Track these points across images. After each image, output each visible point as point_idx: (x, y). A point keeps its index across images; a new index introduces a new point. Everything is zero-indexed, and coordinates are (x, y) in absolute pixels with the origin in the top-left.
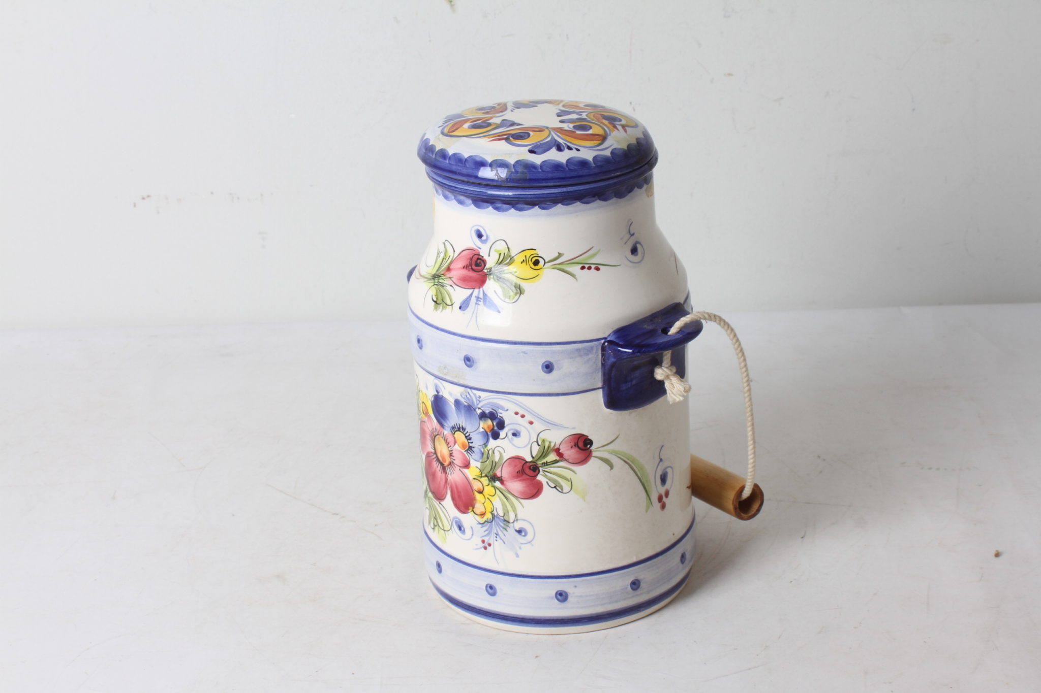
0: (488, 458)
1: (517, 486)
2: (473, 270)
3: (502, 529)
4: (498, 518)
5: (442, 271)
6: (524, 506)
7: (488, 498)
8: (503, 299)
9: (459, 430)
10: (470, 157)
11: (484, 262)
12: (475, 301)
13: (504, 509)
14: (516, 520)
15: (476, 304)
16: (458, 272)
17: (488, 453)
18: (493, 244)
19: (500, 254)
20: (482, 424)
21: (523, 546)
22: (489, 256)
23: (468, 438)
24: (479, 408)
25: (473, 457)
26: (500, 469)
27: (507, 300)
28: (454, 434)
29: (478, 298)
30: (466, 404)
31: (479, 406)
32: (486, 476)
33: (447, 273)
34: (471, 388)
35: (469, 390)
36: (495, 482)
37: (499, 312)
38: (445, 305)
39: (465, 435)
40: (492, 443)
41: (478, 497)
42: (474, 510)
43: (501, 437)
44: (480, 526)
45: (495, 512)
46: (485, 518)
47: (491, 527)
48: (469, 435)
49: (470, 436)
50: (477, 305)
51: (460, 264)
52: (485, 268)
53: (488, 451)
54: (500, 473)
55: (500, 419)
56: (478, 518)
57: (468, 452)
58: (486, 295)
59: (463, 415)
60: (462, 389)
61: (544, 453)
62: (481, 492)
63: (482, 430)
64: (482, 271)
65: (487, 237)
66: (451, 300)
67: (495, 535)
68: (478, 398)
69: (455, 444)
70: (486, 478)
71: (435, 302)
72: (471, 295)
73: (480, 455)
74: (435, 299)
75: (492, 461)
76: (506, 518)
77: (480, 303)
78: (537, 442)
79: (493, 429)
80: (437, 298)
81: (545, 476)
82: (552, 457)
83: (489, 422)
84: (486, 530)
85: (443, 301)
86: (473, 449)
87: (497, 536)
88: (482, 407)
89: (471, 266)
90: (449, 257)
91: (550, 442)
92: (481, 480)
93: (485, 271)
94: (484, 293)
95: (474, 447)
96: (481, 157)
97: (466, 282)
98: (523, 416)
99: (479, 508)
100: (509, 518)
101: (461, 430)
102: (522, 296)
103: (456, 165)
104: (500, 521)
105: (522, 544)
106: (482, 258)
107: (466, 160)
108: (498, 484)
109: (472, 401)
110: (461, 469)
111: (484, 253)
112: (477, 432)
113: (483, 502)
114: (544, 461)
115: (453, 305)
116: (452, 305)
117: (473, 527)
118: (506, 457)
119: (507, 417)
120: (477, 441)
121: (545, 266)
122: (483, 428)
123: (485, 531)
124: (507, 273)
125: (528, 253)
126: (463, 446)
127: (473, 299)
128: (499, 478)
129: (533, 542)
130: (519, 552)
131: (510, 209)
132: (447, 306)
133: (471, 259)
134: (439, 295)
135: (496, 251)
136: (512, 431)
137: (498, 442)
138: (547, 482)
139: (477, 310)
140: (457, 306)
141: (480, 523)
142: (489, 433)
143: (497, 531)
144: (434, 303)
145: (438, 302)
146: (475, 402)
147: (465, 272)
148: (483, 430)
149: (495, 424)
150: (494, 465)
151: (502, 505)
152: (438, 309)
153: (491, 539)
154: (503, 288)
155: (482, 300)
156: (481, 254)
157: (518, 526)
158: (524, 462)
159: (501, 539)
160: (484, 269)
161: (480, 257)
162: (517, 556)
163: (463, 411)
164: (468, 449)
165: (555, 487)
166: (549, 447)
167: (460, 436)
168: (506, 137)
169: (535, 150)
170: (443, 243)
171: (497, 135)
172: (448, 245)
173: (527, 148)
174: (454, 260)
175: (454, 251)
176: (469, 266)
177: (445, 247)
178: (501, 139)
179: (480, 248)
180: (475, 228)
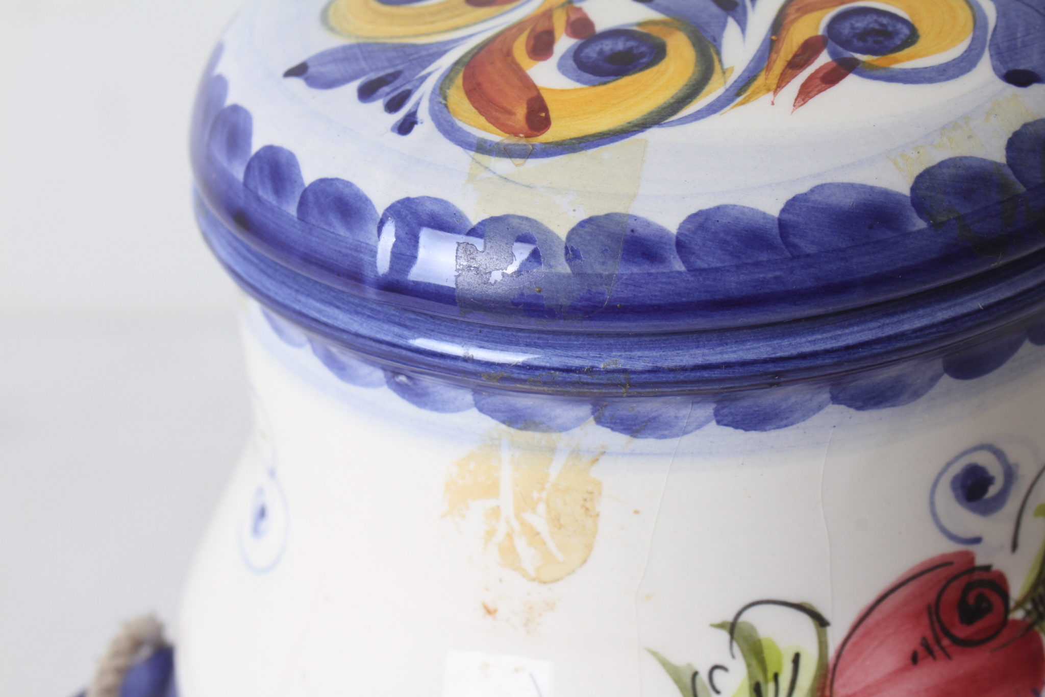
10: (792, 204)
11: (1000, 586)
18: (1028, 493)
22: (1015, 547)
52: (1012, 604)
64: (1004, 622)
89: (949, 634)
90: (796, 659)
93: (1018, 615)
96: (852, 186)
103: (738, 267)
106: (984, 576)
107: (782, 224)
111: (991, 549)
133: (934, 611)
135: (1037, 513)
156: (980, 561)
160: (1007, 611)
161: (976, 576)
168: (824, 59)
169: (1024, 66)
170: (721, 626)
171: (779, 65)
172: (749, 617)
173: (984, 71)
174: (839, 655)
175: (821, 622)
176: (938, 641)
177: (724, 635)
178: (830, 78)
179: (977, 540)
180: (957, 468)
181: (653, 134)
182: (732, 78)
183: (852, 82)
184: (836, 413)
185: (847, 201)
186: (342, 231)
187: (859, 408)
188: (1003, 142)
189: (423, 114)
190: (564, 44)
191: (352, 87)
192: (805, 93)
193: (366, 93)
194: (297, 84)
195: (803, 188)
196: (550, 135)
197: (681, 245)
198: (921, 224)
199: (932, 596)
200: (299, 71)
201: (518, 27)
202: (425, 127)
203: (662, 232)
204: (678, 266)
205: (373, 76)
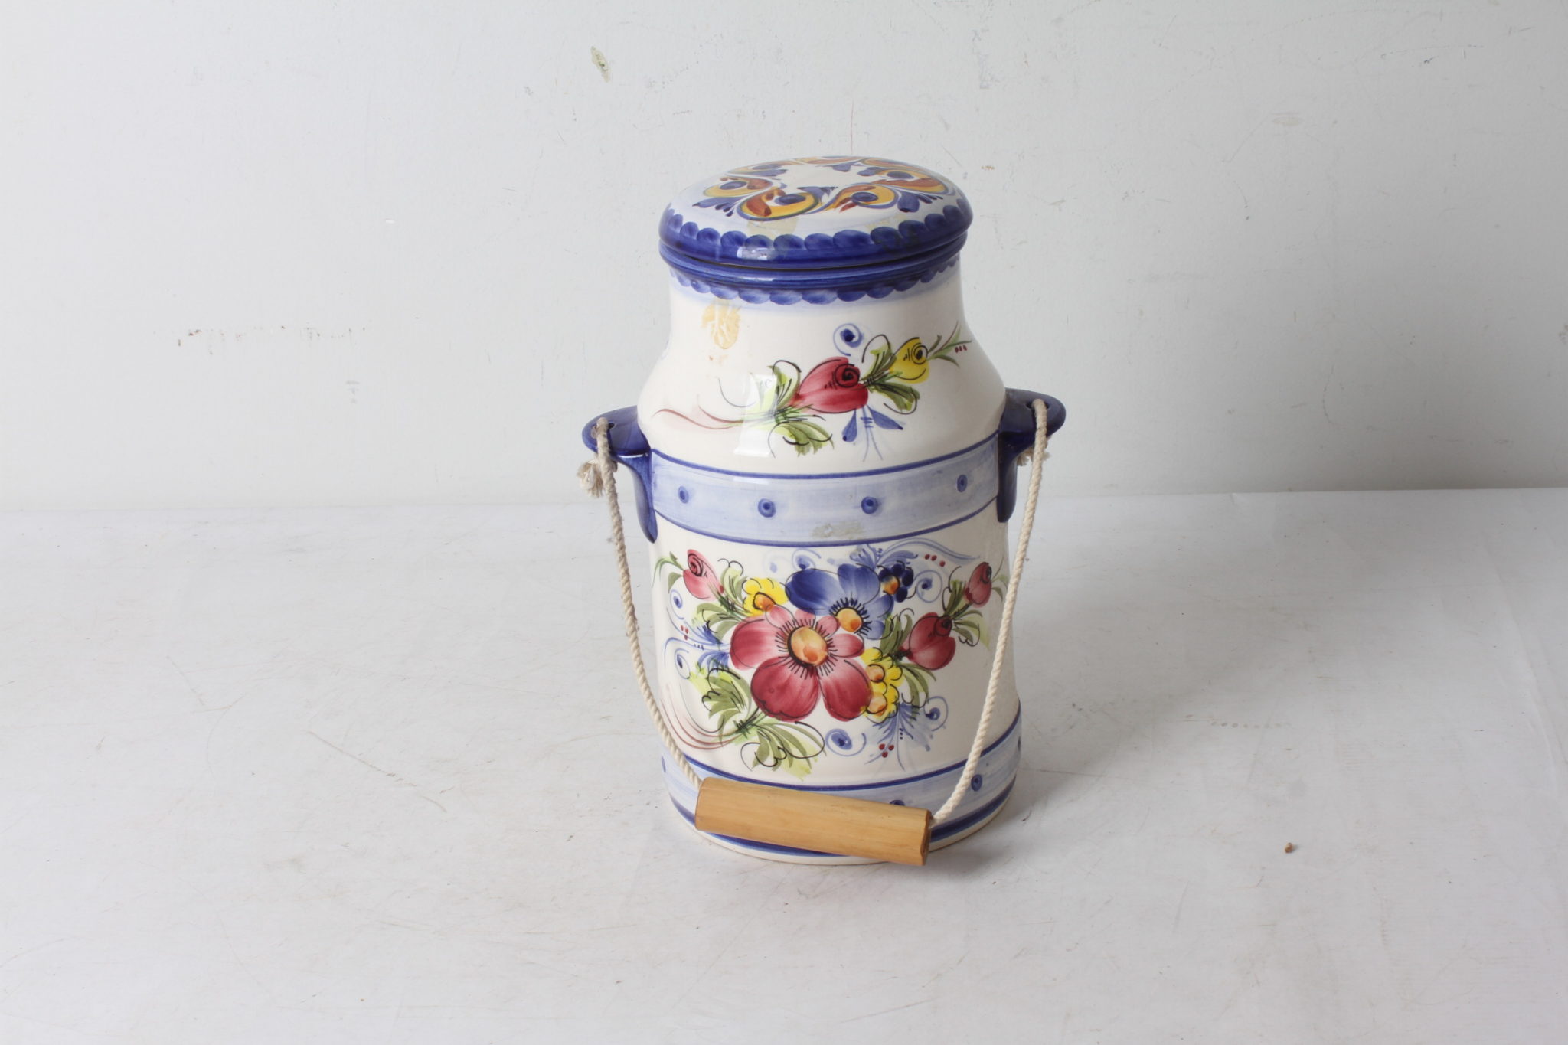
0: (891, 630)
1: (926, 655)
2: (842, 386)
3: (909, 720)
4: (906, 706)
5: (786, 402)
6: (937, 677)
7: (891, 685)
8: (899, 411)
9: (846, 606)
10: (837, 234)
11: (857, 372)
12: (864, 425)
13: (912, 692)
14: (928, 700)
15: (866, 427)
16: (816, 394)
17: (892, 623)
18: (868, 344)
19: (878, 355)
20: (883, 587)
21: (934, 733)
22: (863, 361)
23: (862, 612)
24: (879, 566)
25: (869, 636)
26: (907, 639)
27: (904, 411)
28: (836, 615)
29: (866, 420)
30: (858, 566)
31: (879, 564)
32: (889, 655)
33: (797, 403)
34: (868, 542)
35: (865, 546)
36: (901, 659)
37: (901, 428)
38: (816, 442)
39: (856, 610)
40: (898, 607)
41: (877, 688)
42: (869, 709)
43: (909, 595)
44: (878, 727)
45: (901, 701)
46: (886, 714)
47: (894, 724)
48: (864, 607)
49: (865, 609)
50: (868, 429)
51: (816, 385)
52: (860, 378)
53: (892, 620)
54: (908, 644)
55: (907, 572)
56: (874, 718)
57: (861, 632)
58: (875, 412)
59: (854, 584)
60: (853, 548)
61: (955, 601)
62: (879, 680)
63: (882, 594)
64: (856, 383)
65: (861, 337)
66: (824, 433)
67: (900, 731)
68: (878, 553)
69: (837, 628)
70: (889, 658)
71: (797, 444)
72: (854, 418)
73: (879, 629)
74: (794, 441)
75: (898, 632)
76: (914, 703)
77: (871, 425)
78: (949, 588)
79: (899, 588)
80: (796, 438)
81: (957, 630)
82: (963, 602)
83: (894, 580)
84: (887, 730)
85: (810, 439)
86: (869, 625)
87: (903, 732)
88: (884, 562)
89: (837, 382)
90: (791, 381)
91: (961, 583)
92: (881, 663)
93: (862, 382)
94: (871, 410)
95: (870, 623)
96: (857, 232)
97: (836, 405)
98: (934, 558)
99: (876, 702)
100: (919, 702)
101: (850, 605)
102: (919, 401)
103: (821, 250)
104: (908, 710)
105: (933, 730)
106: (852, 367)
107: (835, 239)
108: (905, 660)
109: (870, 559)
110: (848, 660)
111: (855, 359)
112: (875, 599)
113: (883, 692)
114: (956, 610)
115: (832, 439)
116: (829, 439)
117: (866, 734)
118: (915, 620)
119: (916, 565)
120: (875, 612)
121: (928, 357)
122: (884, 592)
123: (885, 732)
124: (892, 377)
125: (911, 345)
126: (853, 626)
127: (860, 423)
128: (906, 651)
129: (945, 724)
130: (931, 743)
131: (891, 290)
132: (823, 443)
133: (834, 374)
134: (799, 433)
135: (872, 352)
136: (922, 583)
137: (906, 603)
138: (959, 638)
139: (872, 435)
140: (838, 437)
141: (877, 724)
142: (893, 595)
143: (903, 726)
144: (793, 447)
145: (801, 442)
146: (874, 560)
147: (830, 393)
148: (885, 594)
149: (901, 580)
150: (900, 636)
151: (911, 687)
152: (805, 450)
153: (895, 740)
154: (893, 398)
155: (873, 421)
156: (850, 362)
157: (928, 709)
158: (935, 619)
159: (908, 734)
160: (858, 380)
161: (849, 367)
162: (928, 748)
163: (853, 579)
164: (862, 628)
165: (966, 641)
166: (960, 589)
167: (848, 615)
168: (850, 202)
169: (907, 207)
170: (770, 367)
171: (837, 203)
172: (779, 365)
173: (895, 208)
174: (803, 382)
175: (799, 371)
176: (834, 384)
177: (771, 370)
178: (851, 206)
179: (849, 355)
180: (842, 329)
181: (800, 216)
182: (823, 205)
183: (857, 208)
184: (804, 303)
185: (853, 234)
186: (710, 242)
187: (811, 303)
188: (898, 224)
189: (735, 211)
190: (776, 197)
191: (714, 207)
192: (844, 209)
193: (718, 208)
194: (697, 208)
195: (841, 230)
196: (771, 216)
197: (806, 244)
198: (872, 243)
199: (834, 369)
200: (697, 204)
201: (764, 193)
202: (735, 215)
203: (800, 239)
204: (805, 249)
205: (719, 204)
